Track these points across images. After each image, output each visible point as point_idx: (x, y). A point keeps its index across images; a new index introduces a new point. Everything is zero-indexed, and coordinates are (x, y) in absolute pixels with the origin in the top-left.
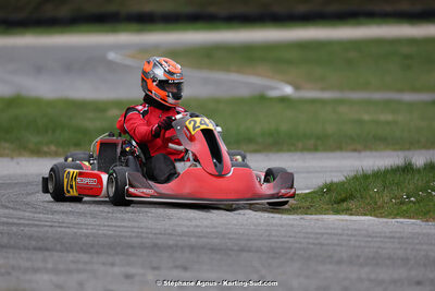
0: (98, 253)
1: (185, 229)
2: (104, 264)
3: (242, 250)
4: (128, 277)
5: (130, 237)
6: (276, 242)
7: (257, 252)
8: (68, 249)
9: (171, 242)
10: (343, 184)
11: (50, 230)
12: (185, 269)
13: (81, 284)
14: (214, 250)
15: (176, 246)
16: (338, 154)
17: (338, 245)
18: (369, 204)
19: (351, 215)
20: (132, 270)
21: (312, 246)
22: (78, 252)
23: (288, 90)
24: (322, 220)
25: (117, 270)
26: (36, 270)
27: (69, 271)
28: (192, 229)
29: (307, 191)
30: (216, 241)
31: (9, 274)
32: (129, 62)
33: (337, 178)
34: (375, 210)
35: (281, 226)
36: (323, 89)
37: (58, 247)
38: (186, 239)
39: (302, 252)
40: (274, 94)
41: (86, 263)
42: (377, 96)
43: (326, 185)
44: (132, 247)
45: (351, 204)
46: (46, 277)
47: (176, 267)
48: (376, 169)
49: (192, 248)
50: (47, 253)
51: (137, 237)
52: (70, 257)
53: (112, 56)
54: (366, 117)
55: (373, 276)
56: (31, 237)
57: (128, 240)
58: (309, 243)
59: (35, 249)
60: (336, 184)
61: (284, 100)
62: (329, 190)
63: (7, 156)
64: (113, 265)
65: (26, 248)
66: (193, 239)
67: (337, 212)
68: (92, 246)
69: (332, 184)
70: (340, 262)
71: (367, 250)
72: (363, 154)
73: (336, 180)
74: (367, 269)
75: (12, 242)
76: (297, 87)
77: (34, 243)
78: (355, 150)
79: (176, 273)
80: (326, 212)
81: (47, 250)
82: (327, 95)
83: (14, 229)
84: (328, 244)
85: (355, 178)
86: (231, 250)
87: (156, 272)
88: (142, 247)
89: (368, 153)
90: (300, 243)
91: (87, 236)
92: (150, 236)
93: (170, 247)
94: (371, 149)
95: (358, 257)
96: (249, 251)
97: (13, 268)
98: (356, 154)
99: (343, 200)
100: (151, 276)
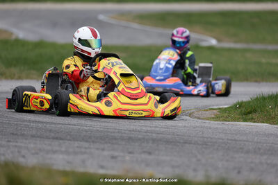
0: (93, 142)
1: (149, 129)
2: (98, 149)
3: (186, 143)
4: (113, 157)
5: (114, 132)
6: (207, 138)
7: (195, 144)
8: (75, 139)
9: (140, 136)
10: (249, 102)
11: (63, 126)
12: (150, 153)
13: (83, 161)
14: (168, 142)
15: (144, 138)
16: (245, 83)
17: (247, 141)
18: (265, 116)
19: (254, 122)
20: (116, 154)
21: (229, 141)
22: (81, 141)
23: (214, 42)
24: (236, 125)
25: (106, 153)
26: (55, 152)
27: (75, 153)
28: (153, 128)
29: (226, 107)
30: (169, 137)
31: (37, 154)
32: (112, 21)
33: (246, 99)
34: (270, 119)
35: (210, 128)
36: (236, 42)
37: (69, 137)
38: (150, 134)
39: (223, 145)
40: (204, 44)
41: (86, 148)
42: (270, 47)
43: (238, 103)
44: (115, 139)
45: (254, 116)
46: (61, 156)
47: (144, 152)
48: (271, 93)
49: (154, 140)
50: (61, 141)
51: (119, 132)
52: (76, 144)
53: (101, 17)
54: (264, 60)
55: (269, 162)
56: (50, 131)
57: (113, 134)
58: (228, 139)
59: (54, 138)
60: (245, 103)
61: (211, 48)
62: (240, 106)
63: (35, 79)
64: (103, 150)
65: (47, 138)
66: (154, 135)
67: (245, 120)
68: (90, 137)
69: (242, 102)
70: (248, 152)
71: (265, 145)
72: (261, 84)
73: (244, 100)
74: (265, 157)
75: (39, 134)
76: (219, 40)
77: (53, 135)
78: (256, 81)
79: (144, 156)
80: (238, 120)
81: (61, 139)
82: (238, 46)
83: (40, 125)
84: (240, 141)
85: (257, 99)
86: (179, 142)
87: (131, 155)
88: (122, 139)
89: (264, 83)
90: (223, 139)
91: (86, 131)
92: (127, 132)
93: (140, 139)
94: (266, 81)
95: (259, 149)
96: (191, 143)
97: (40, 150)
98: (256, 84)
99: (250, 113)
100: (128, 158)
